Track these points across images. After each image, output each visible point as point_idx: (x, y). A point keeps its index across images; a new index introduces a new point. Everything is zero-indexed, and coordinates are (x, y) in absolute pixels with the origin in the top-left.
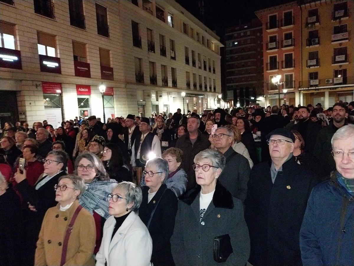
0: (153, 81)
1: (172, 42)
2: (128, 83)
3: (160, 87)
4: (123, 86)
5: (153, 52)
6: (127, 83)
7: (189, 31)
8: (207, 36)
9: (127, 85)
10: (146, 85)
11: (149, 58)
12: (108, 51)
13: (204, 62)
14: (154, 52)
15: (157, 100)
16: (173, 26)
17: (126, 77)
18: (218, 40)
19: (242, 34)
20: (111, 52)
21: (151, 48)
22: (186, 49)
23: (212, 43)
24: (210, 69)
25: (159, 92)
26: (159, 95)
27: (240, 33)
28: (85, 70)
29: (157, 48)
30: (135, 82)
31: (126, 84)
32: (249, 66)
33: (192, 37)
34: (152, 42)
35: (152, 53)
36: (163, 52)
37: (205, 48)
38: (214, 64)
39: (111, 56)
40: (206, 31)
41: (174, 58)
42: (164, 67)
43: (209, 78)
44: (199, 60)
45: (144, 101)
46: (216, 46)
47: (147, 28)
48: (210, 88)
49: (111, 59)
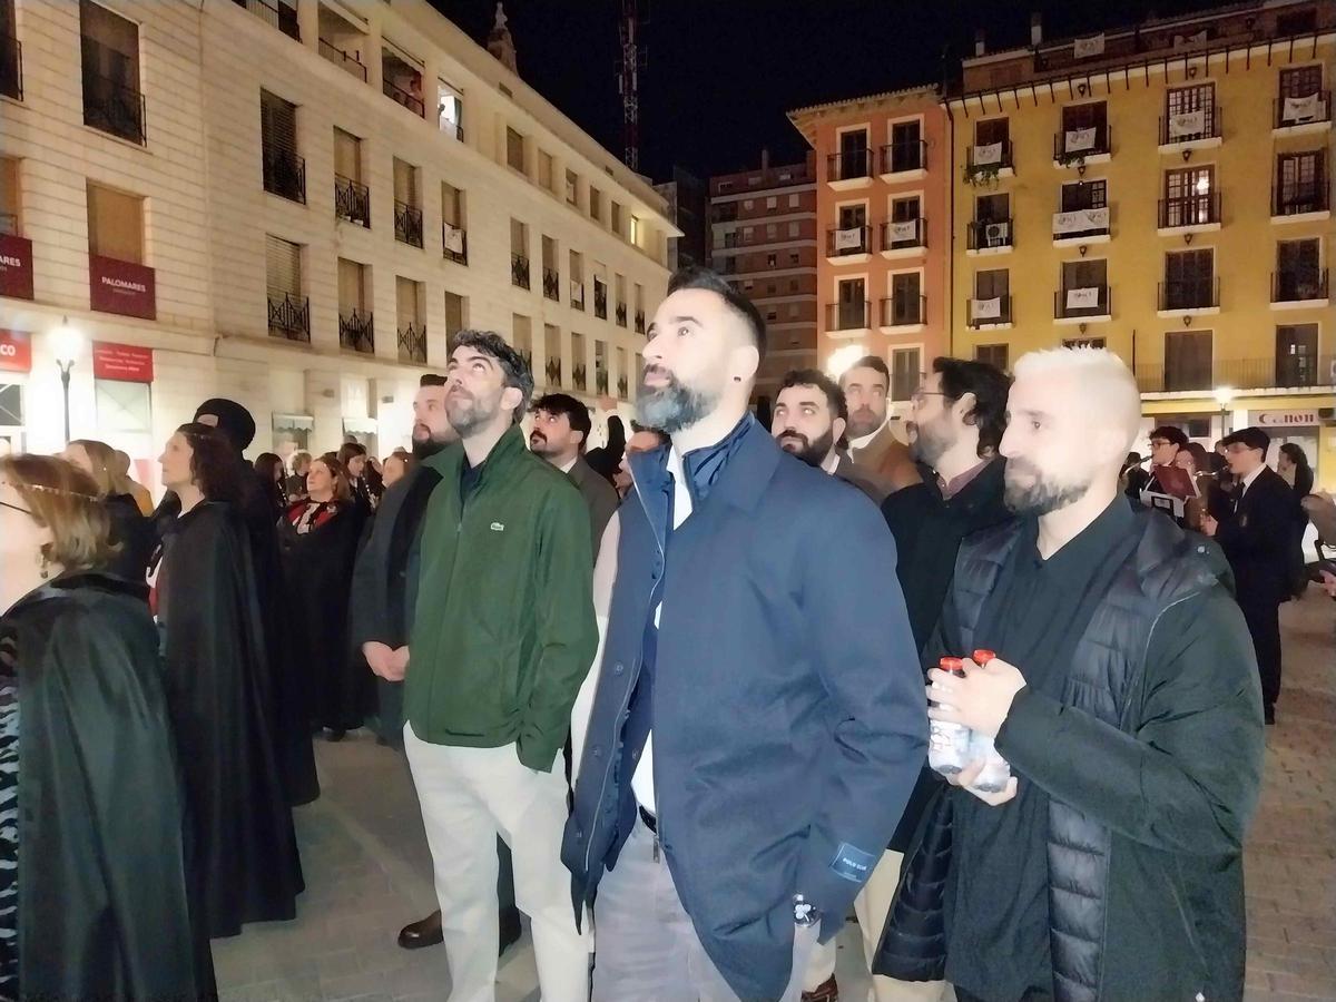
0: (357, 336)
1: (455, 197)
2: (225, 337)
3: (387, 361)
4: (203, 344)
5: (362, 223)
6: (223, 334)
7: (535, 163)
8: (613, 191)
9: (221, 342)
10: (318, 352)
11: (337, 245)
12: (138, 199)
13: (598, 286)
14: (367, 225)
15: (372, 414)
16: (461, 136)
17: (217, 310)
18: (661, 212)
19: (772, 203)
20: (147, 204)
21: (354, 207)
22: (519, 230)
23: (636, 219)
24: (621, 314)
25: (379, 384)
26: (380, 394)
27: (765, 198)
28: (6, 265)
29: (382, 210)
30: (267, 333)
31: (217, 339)
32: (794, 320)
33: (549, 186)
34: (359, 183)
35: (353, 230)
36: (410, 229)
37: (602, 236)
38: (639, 301)
39: (148, 218)
40: (609, 171)
41: (461, 258)
42: (411, 289)
43: (621, 349)
44: (576, 275)
45: (307, 412)
46: (653, 234)
47: (337, 130)
48: (623, 386)
49: (148, 233)
